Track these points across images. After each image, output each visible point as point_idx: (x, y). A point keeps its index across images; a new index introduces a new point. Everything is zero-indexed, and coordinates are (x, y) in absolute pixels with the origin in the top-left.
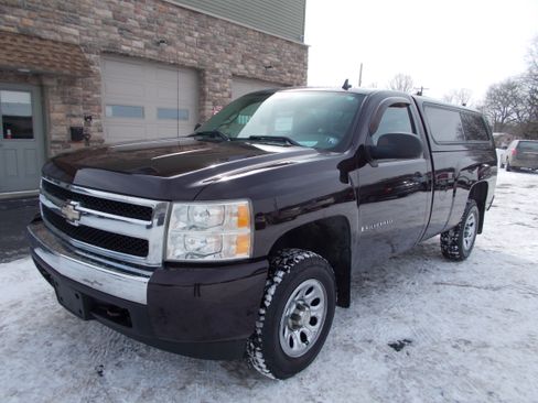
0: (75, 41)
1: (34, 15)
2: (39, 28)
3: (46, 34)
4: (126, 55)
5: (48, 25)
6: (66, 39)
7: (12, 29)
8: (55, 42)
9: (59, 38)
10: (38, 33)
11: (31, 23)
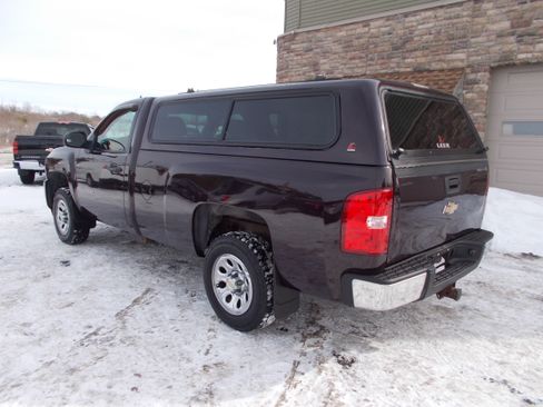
0: (460, 64)
1: (426, 52)
2: (429, 63)
3: (434, 66)
4: (526, 64)
5: (437, 58)
6: (452, 65)
7: (409, 70)
8: (442, 70)
9: (445, 66)
10: (427, 67)
11: (423, 60)
